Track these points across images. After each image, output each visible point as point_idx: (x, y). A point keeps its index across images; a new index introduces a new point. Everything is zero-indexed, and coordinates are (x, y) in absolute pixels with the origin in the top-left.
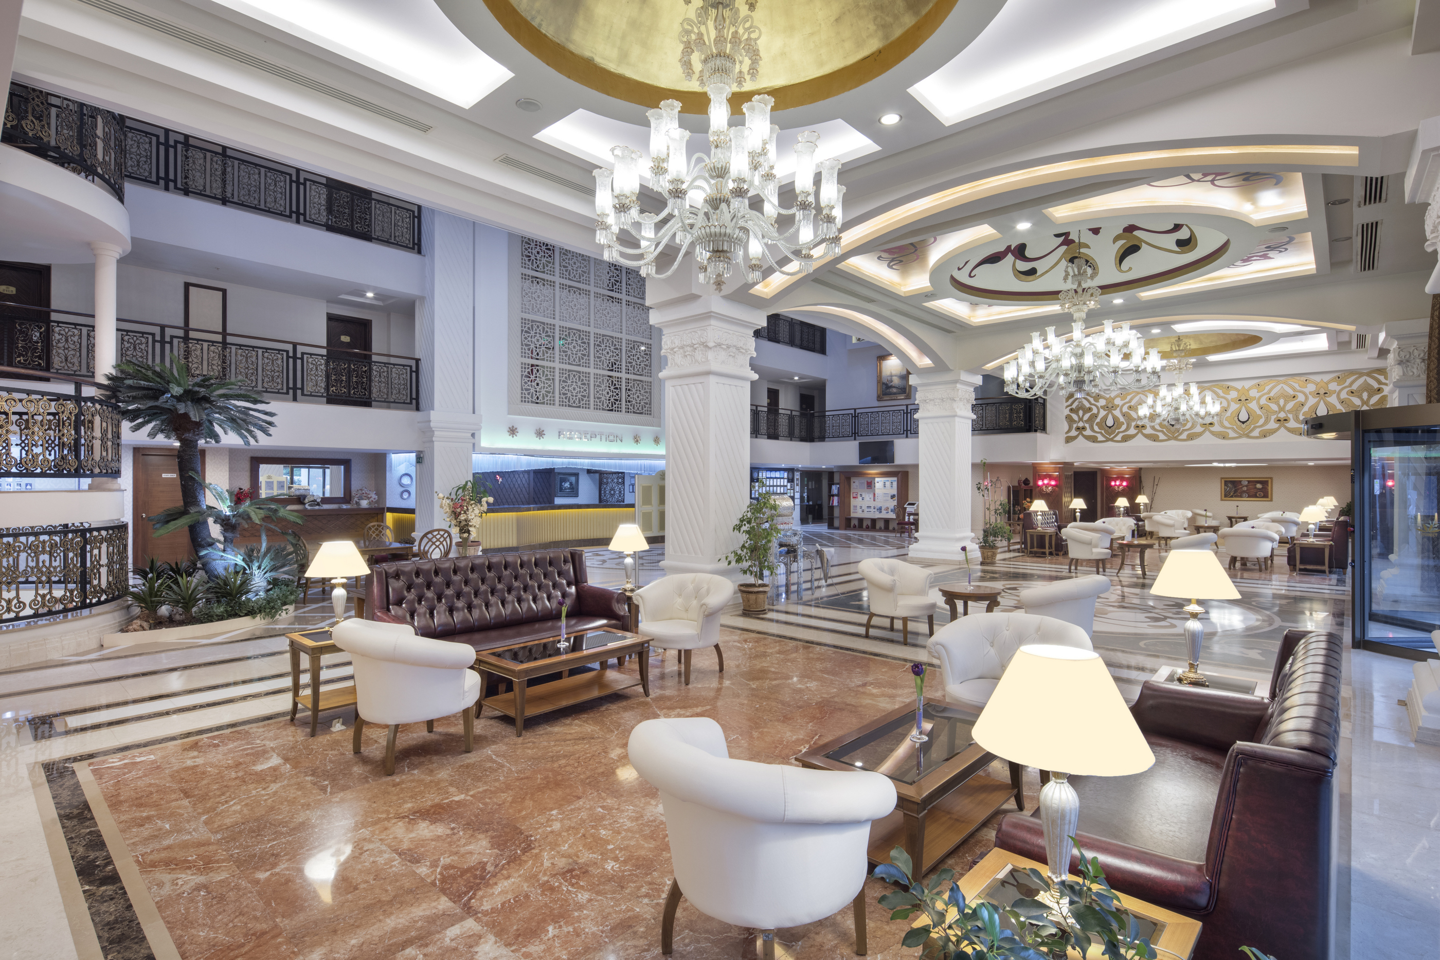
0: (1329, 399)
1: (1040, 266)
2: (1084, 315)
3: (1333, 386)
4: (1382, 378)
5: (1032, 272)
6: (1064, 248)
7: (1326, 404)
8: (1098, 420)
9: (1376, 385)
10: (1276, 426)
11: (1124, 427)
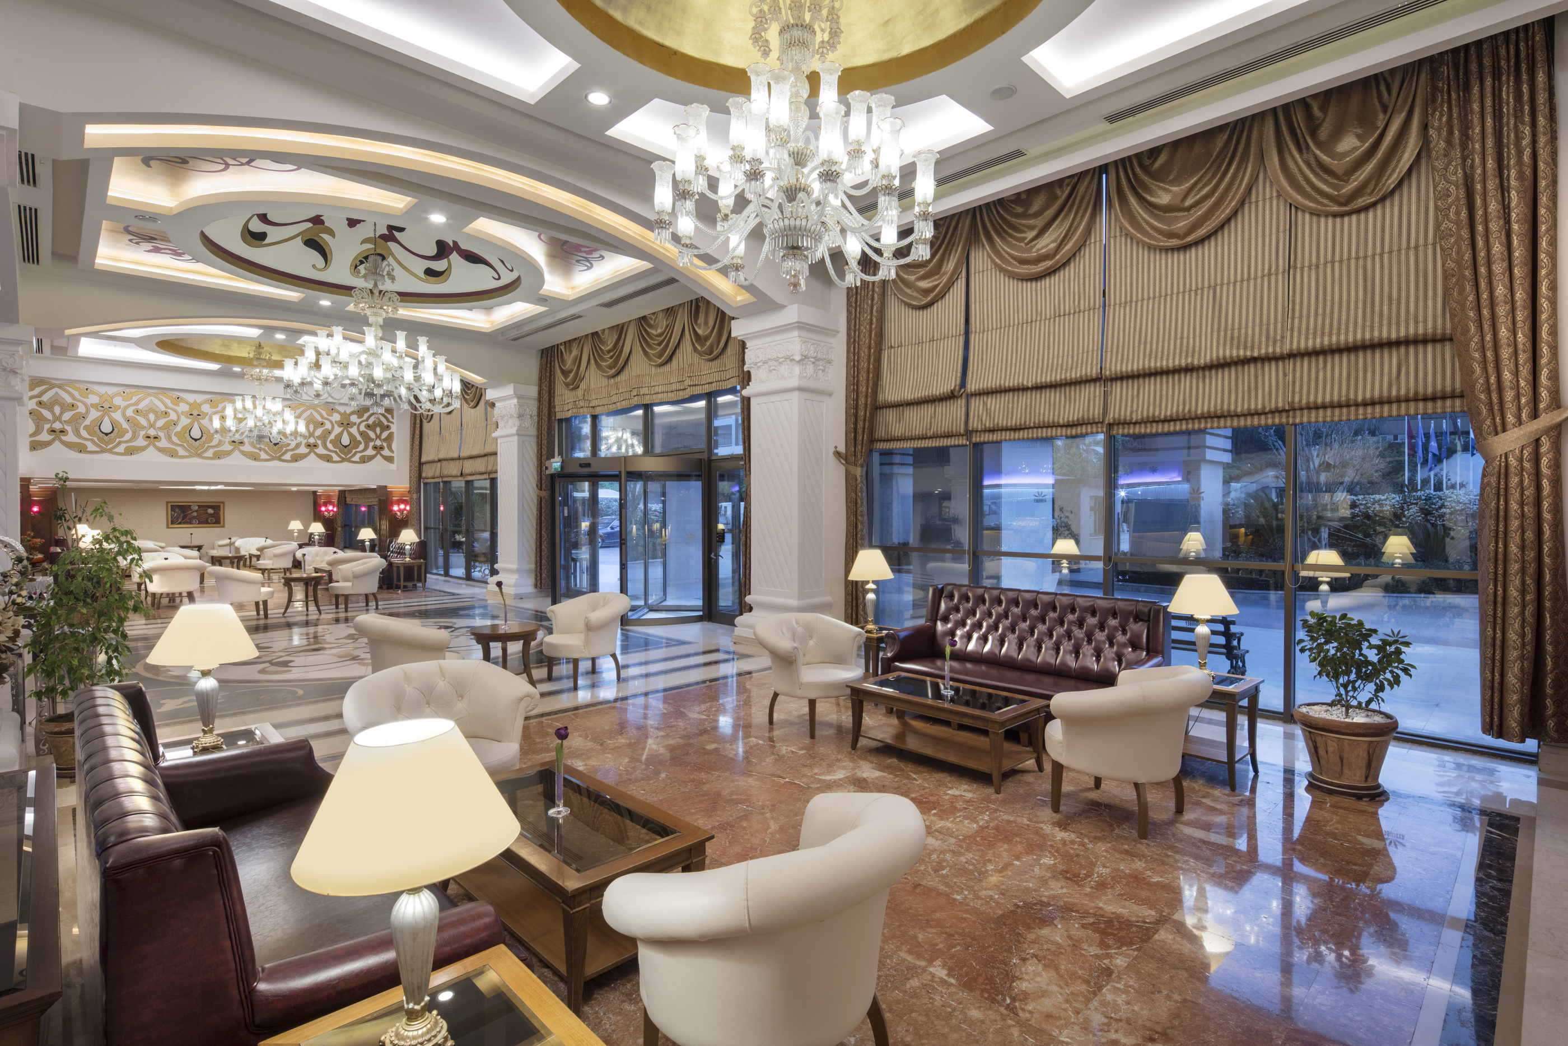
0: (351, 430)
1: (274, 234)
2: (381, 321)
3: (354, 418)
4: (389, 416)
5: (261, 237)
6: (309, 225)
7: (350, 434)
8: (87, 422)
9: (386, 423)
10: (307, 450)
11: (128, 436)
